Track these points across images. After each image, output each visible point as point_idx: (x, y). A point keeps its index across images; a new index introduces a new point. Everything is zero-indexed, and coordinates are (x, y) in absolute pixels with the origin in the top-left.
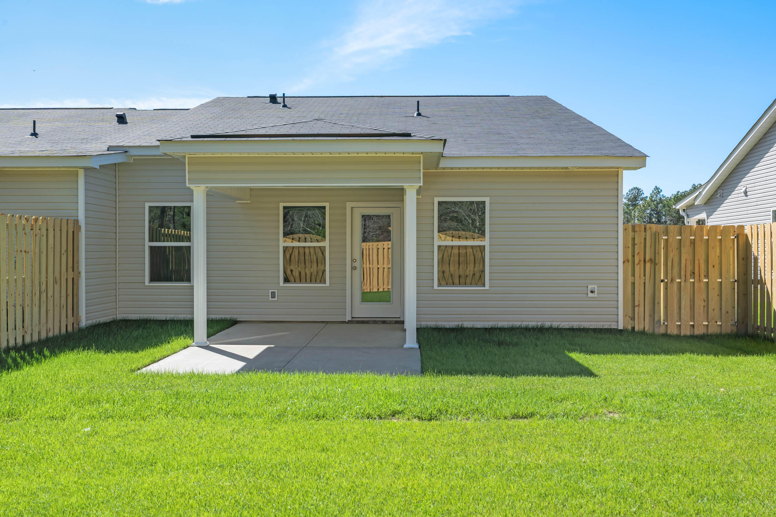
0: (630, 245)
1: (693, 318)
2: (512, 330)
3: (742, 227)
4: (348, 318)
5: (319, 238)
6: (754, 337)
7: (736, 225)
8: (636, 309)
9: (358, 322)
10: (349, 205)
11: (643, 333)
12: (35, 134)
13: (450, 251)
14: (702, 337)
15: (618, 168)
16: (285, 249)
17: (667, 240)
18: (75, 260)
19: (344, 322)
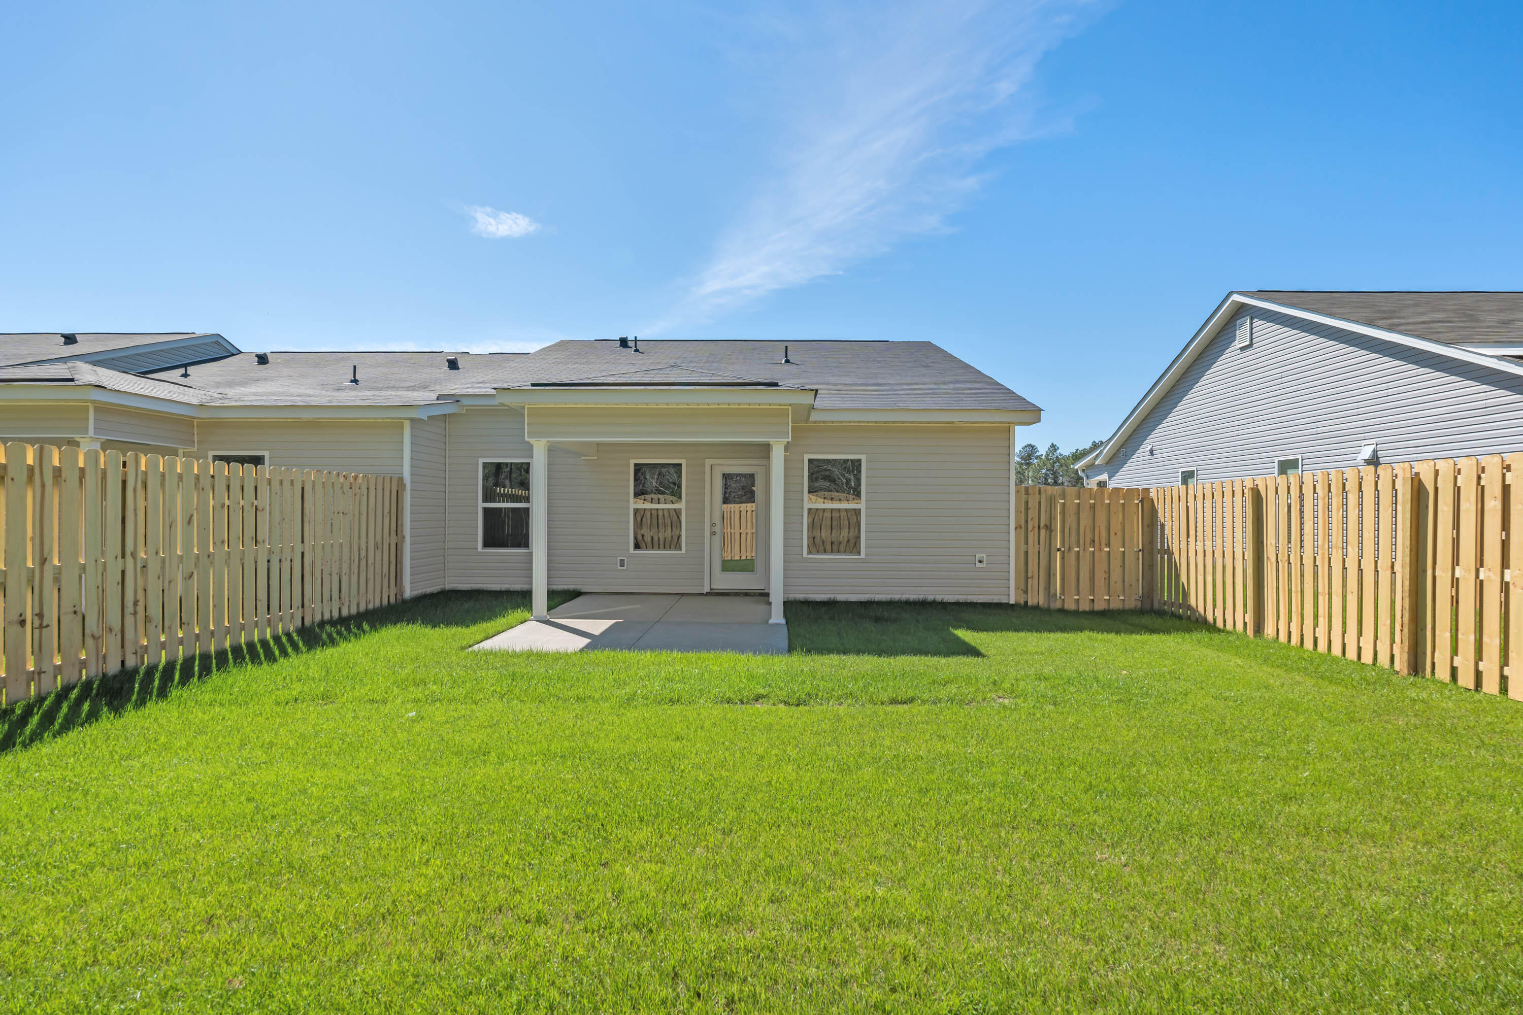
0: (1023, 509)
1: (1092, 592)
2: (890, 604)
3: (1147, 491)
4: (706, 589)
5: (674, 498)
6: (1161, 613)
7: (1140, 488)
8: (1030, 580)
9: (718, 594)
10: (708, 462)
11: (1037, 608)
12: (355, 381)
13: (821, 514)
14: (1103, 614)
15: (1009, 423)
16: (636, 511)
17: (1063, 505)
18: (399, 522)
19: (702, 594)
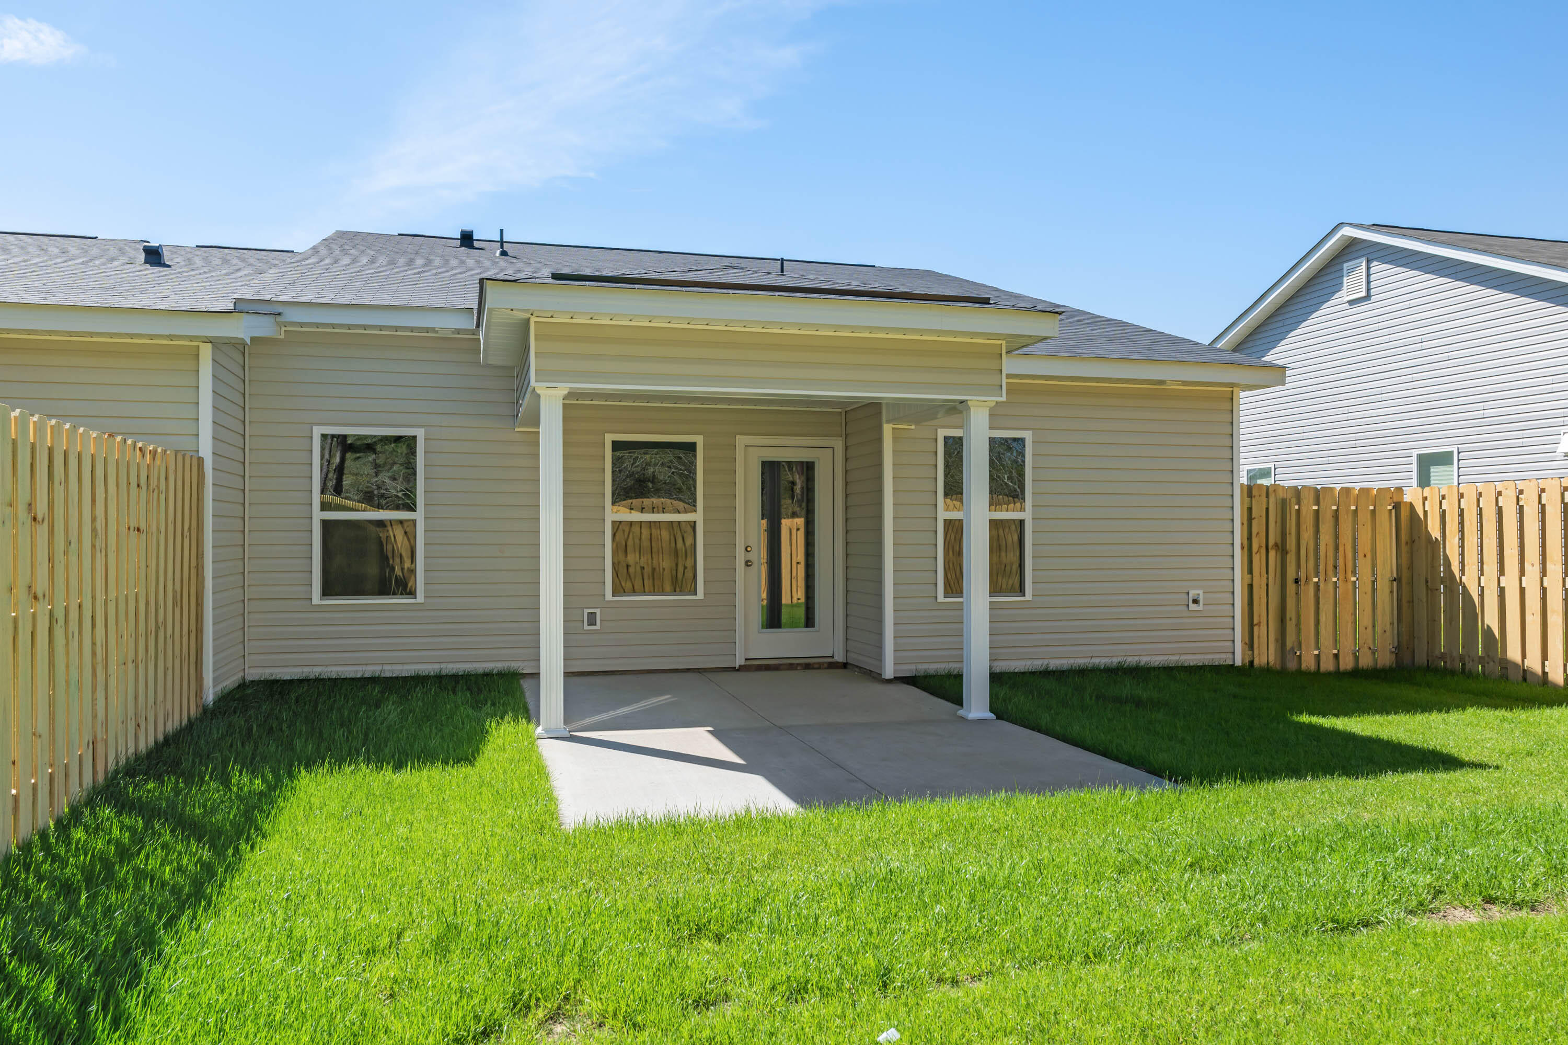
1: (1337, 642)
3: (1399, 490)
4: (739, 661)
5: (680, 505)
8: (1256, 629)
9: (759, 668)
10: (741, 441)
11: (1267, 670)
16: (617, 525)
17: (1298, 511)
19: (733, 669)
